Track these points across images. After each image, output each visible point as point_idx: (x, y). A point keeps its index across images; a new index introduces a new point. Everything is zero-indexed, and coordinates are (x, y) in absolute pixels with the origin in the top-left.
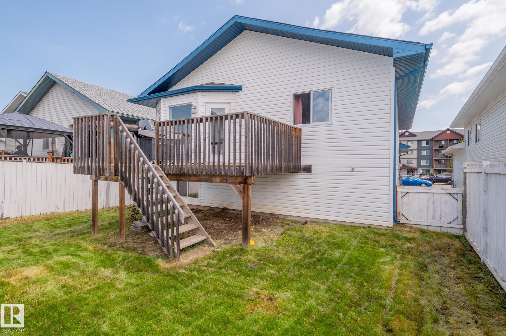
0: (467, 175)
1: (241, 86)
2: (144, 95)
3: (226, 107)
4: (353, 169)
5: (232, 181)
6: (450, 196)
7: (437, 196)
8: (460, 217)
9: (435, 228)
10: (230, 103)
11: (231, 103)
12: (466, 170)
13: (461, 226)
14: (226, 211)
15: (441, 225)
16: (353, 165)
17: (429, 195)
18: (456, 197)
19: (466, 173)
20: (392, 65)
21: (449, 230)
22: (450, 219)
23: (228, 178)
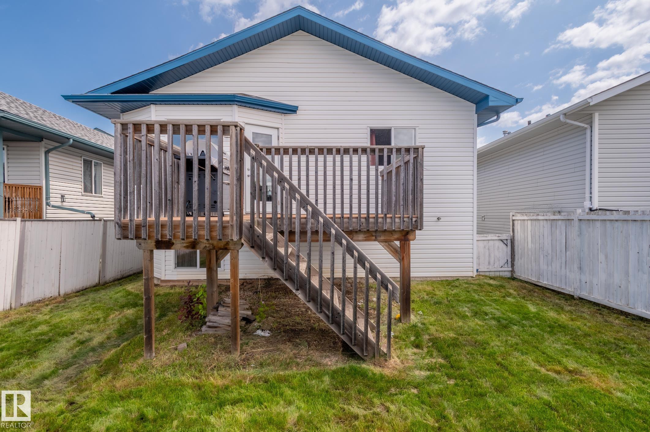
0: (516, 222)
1: (298, 107)
2: (106, 93)
3: (274, 133)
4: (438, 219)
5: (385, 238)
6: (501, 242)
7: (491, 243)
8: (510, 260)
9: (490, 273)
10: (278, 129)
11: (280, 129)
12: (514, 218)
13: (510, 269)
14: (272, 282)
15: (495, 270)
16: (439, 215)
17: (485, 242)
18: (506, 243)
19: (514, 220)
20: (475, 112)
21: (502, 274)
22: (502, 264)
23: (378, 234)
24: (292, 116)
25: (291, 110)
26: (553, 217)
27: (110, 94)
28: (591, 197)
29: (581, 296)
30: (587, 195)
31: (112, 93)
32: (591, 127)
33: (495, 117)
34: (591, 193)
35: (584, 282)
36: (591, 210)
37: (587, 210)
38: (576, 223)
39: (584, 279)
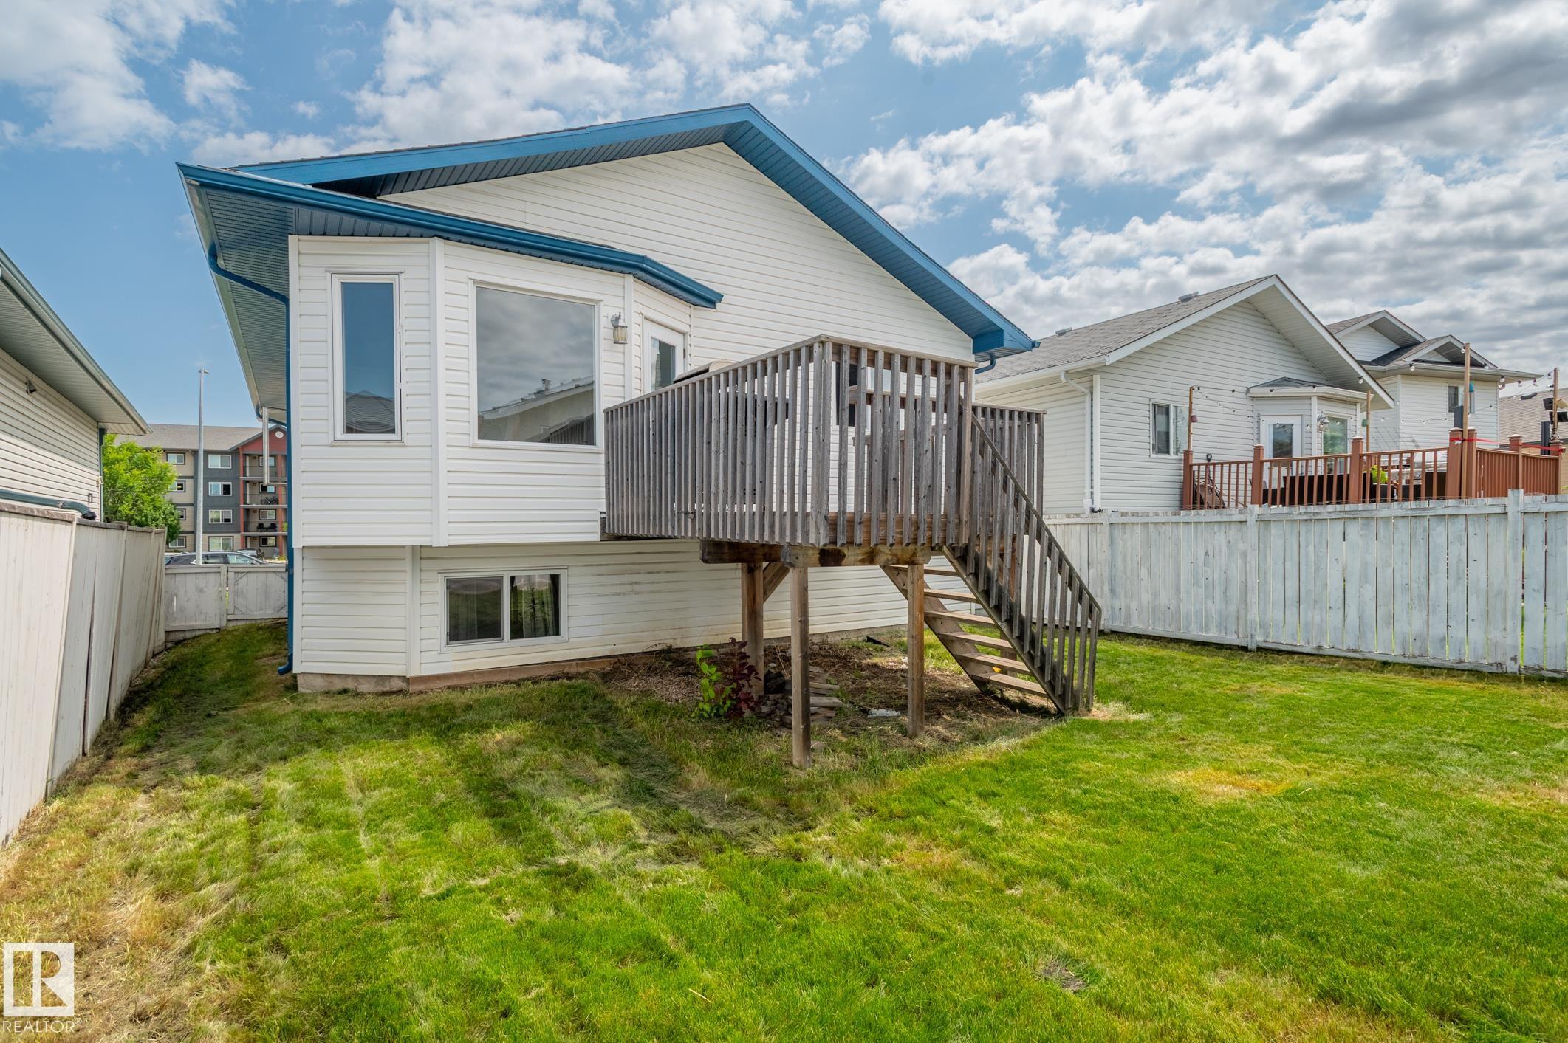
1: (723, 297)
3: (678, 342)
10: (684, 334)
24: (707, 312)
25: (704, 298)
26: (1066, 521)
27: (310, 187)
28: (1092, 493)
29: (1114, 629)
30: (1088, 490)
31: (314, 185)
32: (1092, 393)
33: (987, 363)
34: (1092, 487)
35: (1117, 608)
36: (1093, 511)
37: (1088, 511)
38: (1106, 528)
39: (1117, 604)
